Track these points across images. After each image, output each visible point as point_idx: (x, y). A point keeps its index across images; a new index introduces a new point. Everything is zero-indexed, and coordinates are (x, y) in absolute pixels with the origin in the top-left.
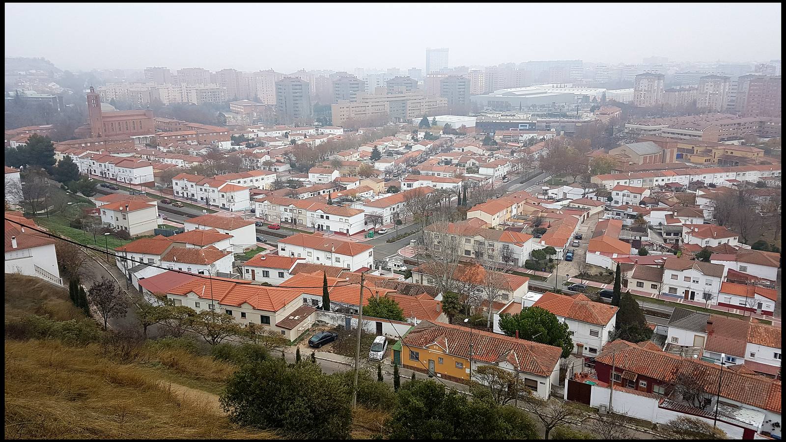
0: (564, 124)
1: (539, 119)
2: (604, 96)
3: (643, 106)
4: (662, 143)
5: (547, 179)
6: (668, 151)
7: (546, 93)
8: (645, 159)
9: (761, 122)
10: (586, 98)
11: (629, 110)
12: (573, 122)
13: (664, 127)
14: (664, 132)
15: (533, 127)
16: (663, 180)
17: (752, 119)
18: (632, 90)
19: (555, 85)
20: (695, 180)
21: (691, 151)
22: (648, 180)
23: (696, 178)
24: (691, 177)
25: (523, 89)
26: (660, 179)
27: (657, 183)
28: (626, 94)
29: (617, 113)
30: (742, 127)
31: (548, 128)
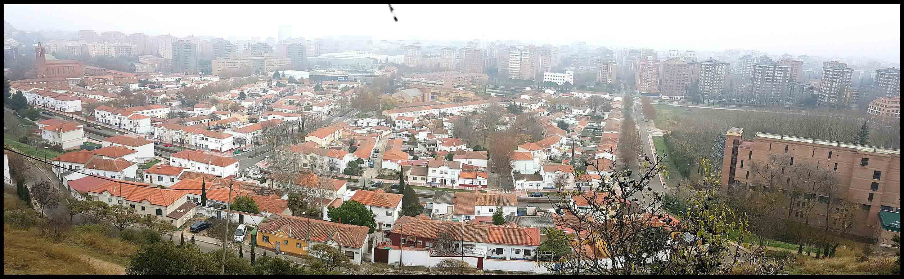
0: (365, 78)
1: (350, 74)
2: (387, 60)
3: (410, 66)
4: (423, 90)
5: (356, 114)
6: (426, 94)
7: (353, 57)
8: (413, 99)
9: (472, 76)
10: (376, 60)
11: (403, 68)
12: (370, 76)
13: (423, 79)
14: (423, 83)
15: (346, 79)
16: (424, 112)
17: (467, 75)
18: (403, 56)
19: (358, 52)
20: (442, 111)
21: (439, 94)
22: (416, 112)
23: (443, 110)
24: (440, 110)
25: (340, 54)
26: (423, 112)
27: (421, 114)
28: (399, 59)
29: (395, 70)
30: (463, 80)
31: (355, 80)
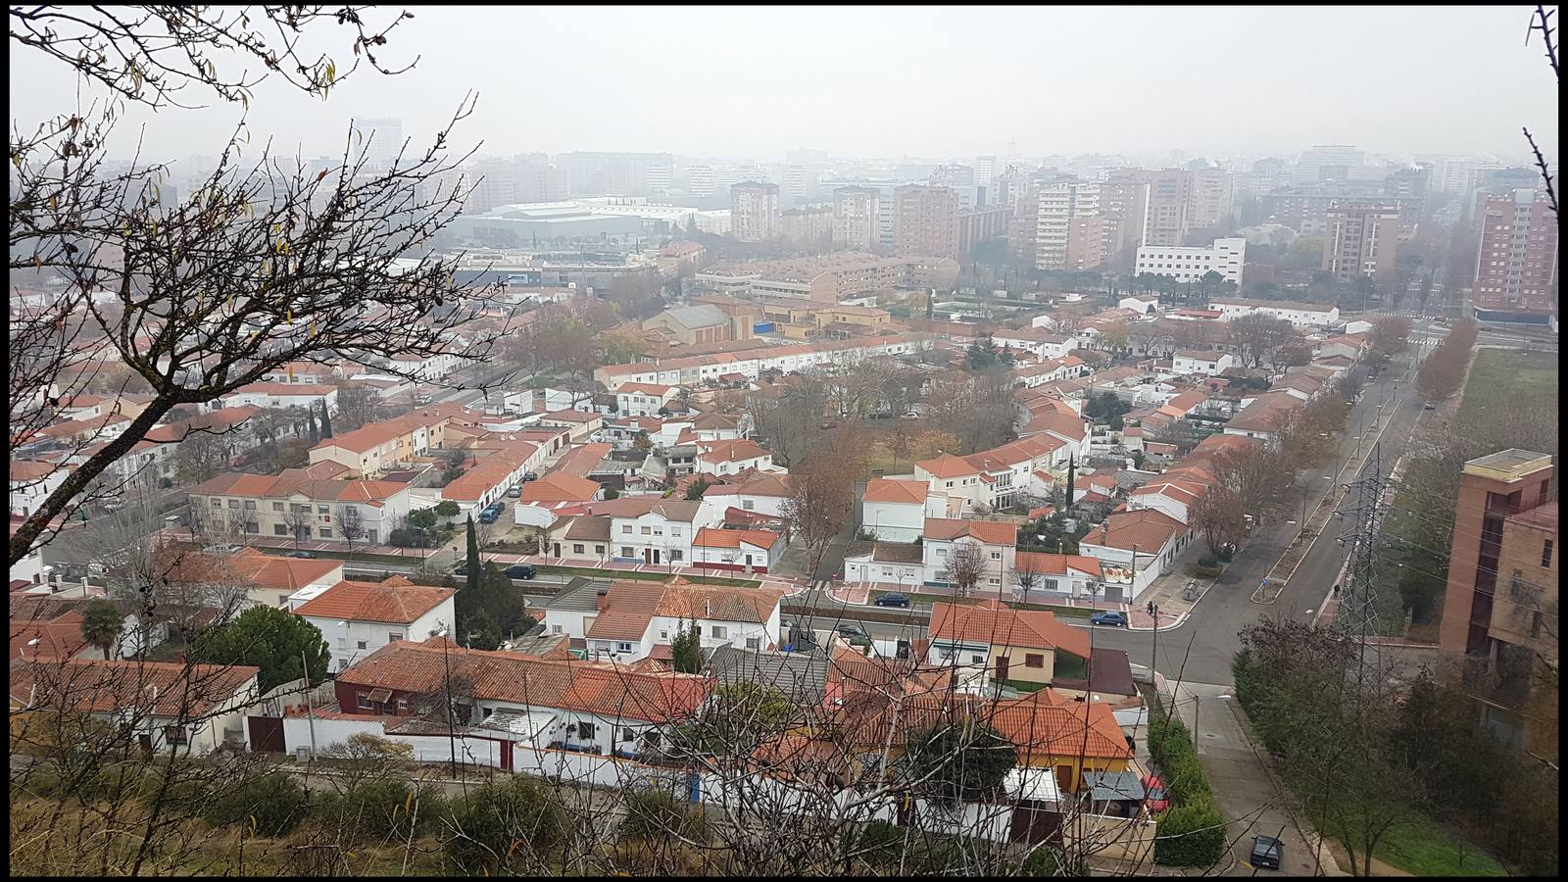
0: (590, 275)
1: (545, 264)
2: (692, 221)
3: (749, 240)
4: (727, 308)
5: (525, 379)
6: (738, 320)
7: (589, 214)
8: (699, 335)
9: (909, 265)
10: (661, 224)
11: (721, 249)
12: (608, 270)
13: (754, 279)
14: (756, 287)
15: (535, 280)
16: (715, 370)
17: (894, 261)
18: (727, 213)
19: (613, 199)
20: (768, 367)
21: (786, 319)
22: (690, 370)
23: (769, 364)
24: (761, 362)
25: (561, 204)
26: (710, 368)
27: (705, 376)
28: (719, 220)
29: (694, 253)
30: (879, 275)
31: (563, 283)
